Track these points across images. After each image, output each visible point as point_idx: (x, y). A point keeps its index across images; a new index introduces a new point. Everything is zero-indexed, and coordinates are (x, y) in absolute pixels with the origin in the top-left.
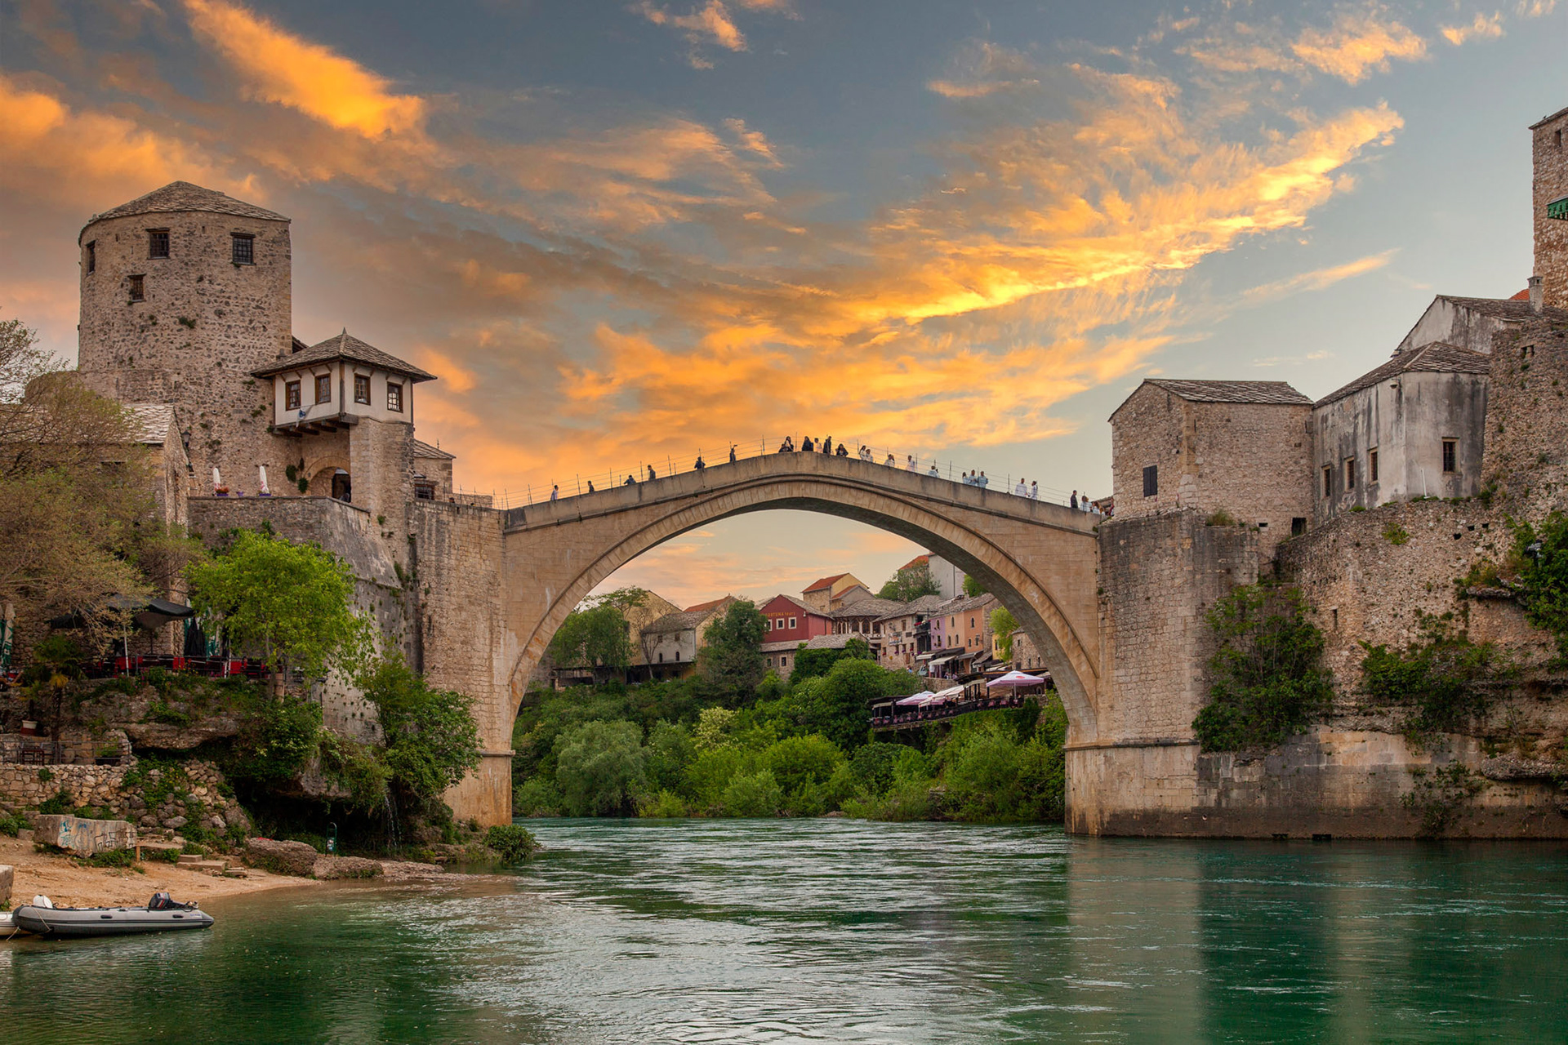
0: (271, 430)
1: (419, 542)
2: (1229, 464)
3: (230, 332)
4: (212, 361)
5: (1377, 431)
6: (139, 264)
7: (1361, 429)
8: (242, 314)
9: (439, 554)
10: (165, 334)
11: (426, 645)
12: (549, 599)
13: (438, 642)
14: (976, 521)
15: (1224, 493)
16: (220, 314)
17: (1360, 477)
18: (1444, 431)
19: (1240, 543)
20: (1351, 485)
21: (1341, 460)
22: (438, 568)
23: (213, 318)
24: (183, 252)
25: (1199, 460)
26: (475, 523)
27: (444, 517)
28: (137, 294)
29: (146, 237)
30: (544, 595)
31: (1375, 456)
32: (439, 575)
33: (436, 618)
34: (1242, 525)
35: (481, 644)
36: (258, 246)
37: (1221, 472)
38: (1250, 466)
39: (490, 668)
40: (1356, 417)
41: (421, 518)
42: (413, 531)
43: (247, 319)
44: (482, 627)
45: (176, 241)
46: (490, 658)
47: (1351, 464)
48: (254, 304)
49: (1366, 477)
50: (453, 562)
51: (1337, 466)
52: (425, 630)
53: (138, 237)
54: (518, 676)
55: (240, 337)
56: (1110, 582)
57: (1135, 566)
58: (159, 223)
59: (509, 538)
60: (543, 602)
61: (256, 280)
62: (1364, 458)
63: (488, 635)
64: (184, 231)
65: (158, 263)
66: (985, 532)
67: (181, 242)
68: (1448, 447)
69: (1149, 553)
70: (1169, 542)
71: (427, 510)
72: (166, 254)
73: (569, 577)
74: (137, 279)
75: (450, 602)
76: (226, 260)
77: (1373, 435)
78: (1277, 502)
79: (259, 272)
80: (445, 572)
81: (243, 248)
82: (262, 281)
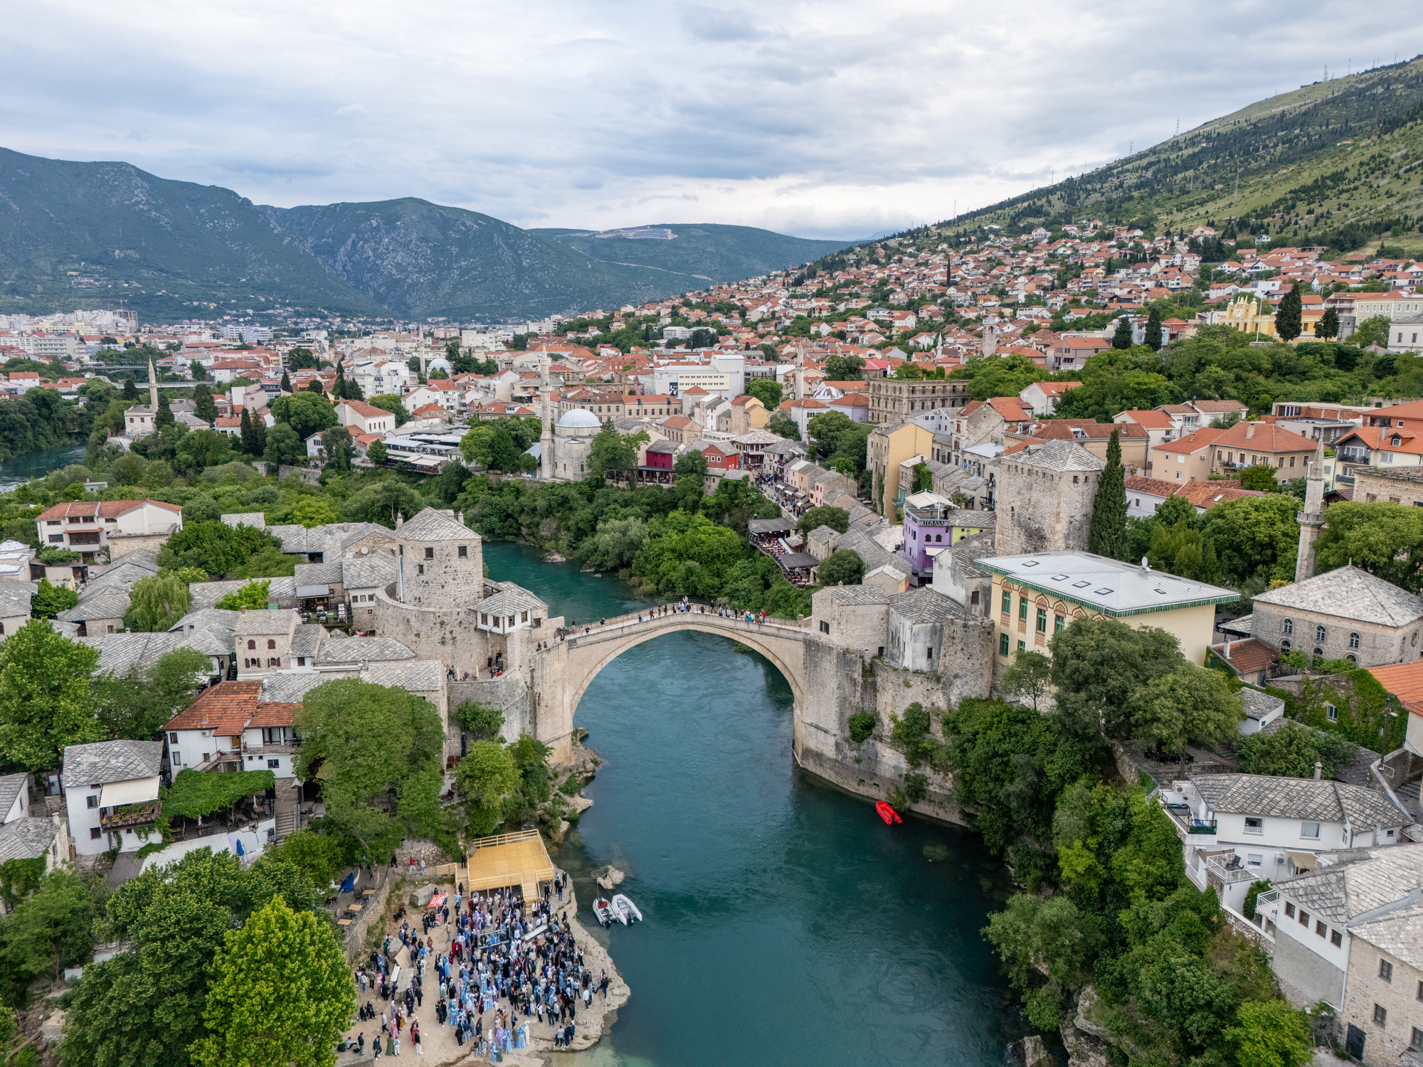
0: (476, 630)
1: (534, 671)
2: (854, 629)
3: (458, 586)
4: (452, 599)
5: (906, 636)
6: (421, 560)
7: (902, 630)
8: (463, 578)
9: (542, 671)
10: (433, 589)
11: (537, 708)
12: (586, 674)
13: (542, 704)
14: (756, 636)
15: (852, 639)
16: (454, 579)
17: (900, 647)
18: (928, 645)
19: (856, 662)
20: (897, 648)
21: (896, 634)
22: (542, 675)
23: (452, 582)
24: (439, 557)
25: (842, 628)
26: (556, 651)
27: (544, 656)
28: (421, 571)
29: (424, 550)
30: (584, 671)
31: (905, 644)
32: (543, 678)
33: (541, 695)
34: (858, 651)
36: (469, 550)
37: (850, 632)
38: (863, 629)
39: (563, 702)
40: (900, 623)
42: (532, 668)
43: (465, 579)
45: (436, 552)
46: (563, 698)
47: (898, 639)
48: (468, 573)
49: (901, 652)
50: (548, 671)
51: (894, 635)
52: (537, 702)
53: (421, 550)
54: (574, 701)
55: (462, 587)
56: (808, 661)
58: (429, 545)
59: (570, 651)
60: (584, 675)
61: (468, 563)
62: (902, 641)
63: (561, 692)
64: (439, 548)
65: (429, 561)
66: (760, 641)
67: (438, 553)
68: (930, 650)
69: (822, 657)
72: (432, 558)
73: (593, 666)
74: (421, 567)
75: (546, 687)
76: (457, 556)
77: (904, 636)
78: (873, 641)
79: (470, 560)
80: (545, 676)
81: (463, 551)
82: (471, 563)
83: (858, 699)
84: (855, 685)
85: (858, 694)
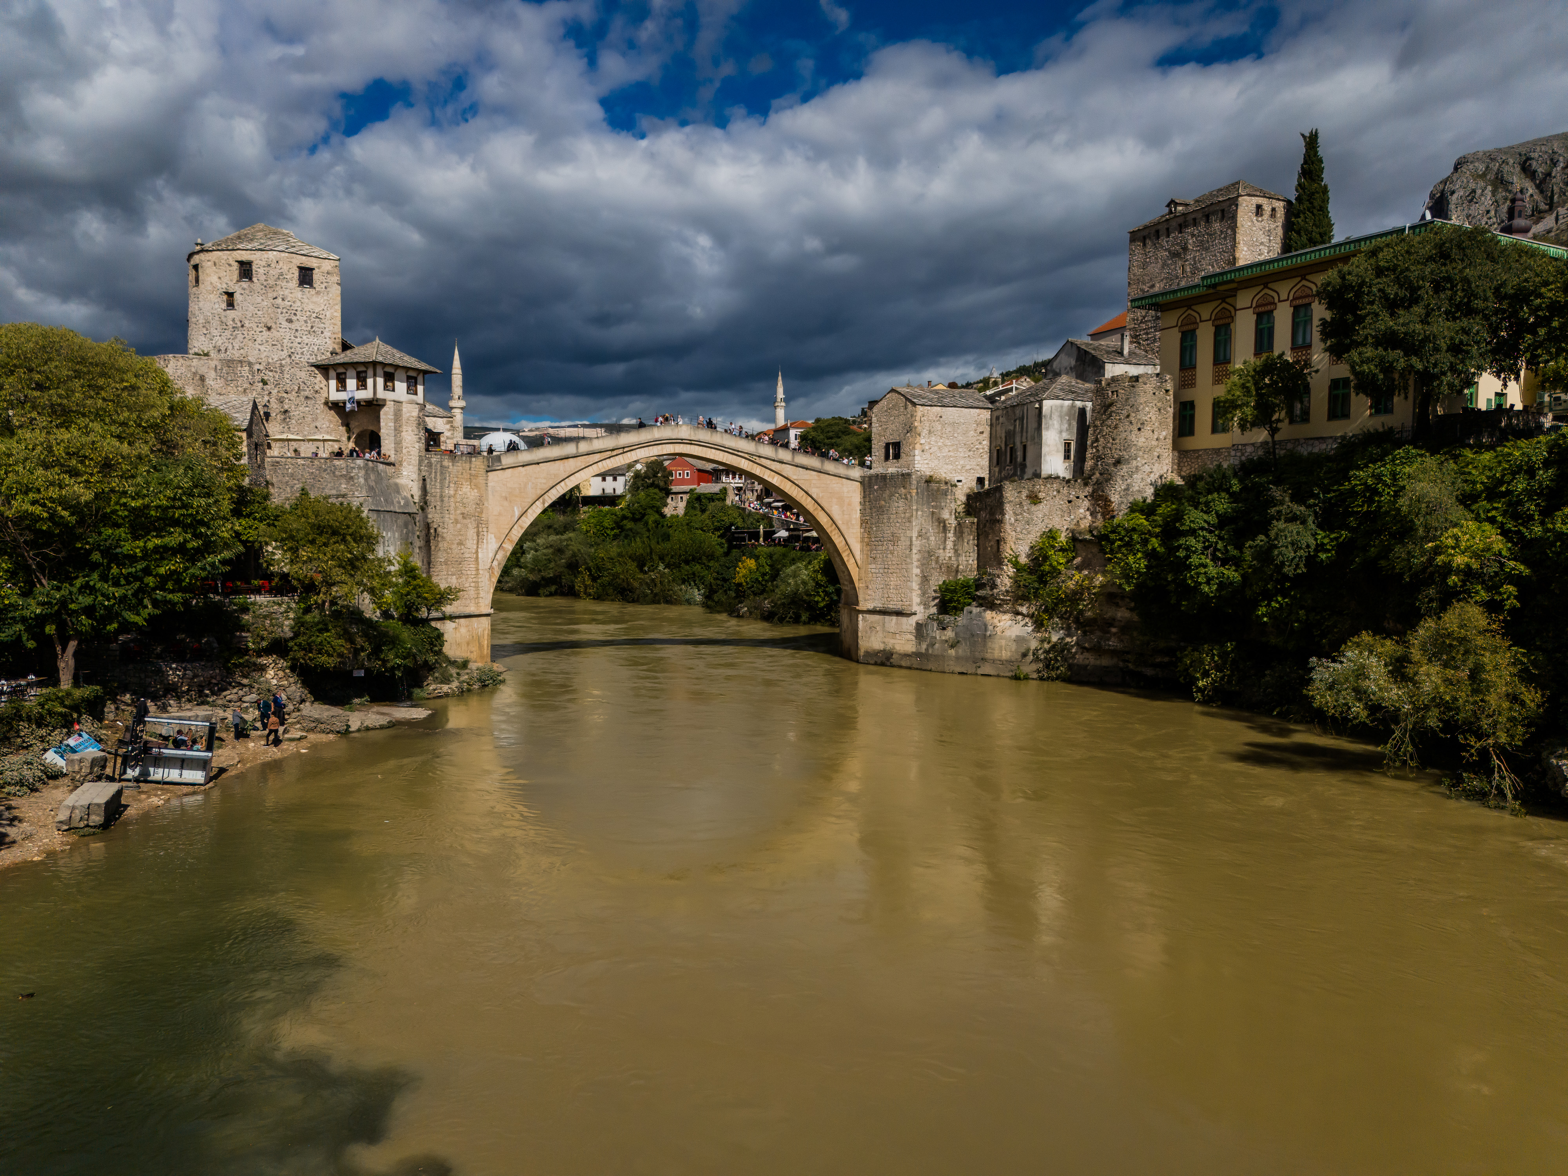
0: (326, 403)
1: (428, 481)
2: (940, 444)
3: (297, 334)
4: (285, 353)
5: (1027, 432)
6: (231, 284)
7: (1018, 428)
8: (306, 322)
9: (442, 488)
10: (251, 333)
11: (433, 548)
12: (517, 514)
13: (441, 545)
14: (788, 470)
15: (936, 462)
16: (290, 321)
17: (1016, 458)
18: (1065, 435)
19: (945, 493)
20: (1011, 462)
21: (1006, 445)
22: (441, 496)
23: (285, 324)
24: (263, 278)
25: (923, 441)
26: (467, 466)
27: (446, 463)
28: (231, 305)
29: (236, 266)
30: (513, 511)
31: (1025, 447)
32: (442, 501)
33: (439, 529)
34: (946, 483)
35: (471, 544)
36: (317, 276)
37: (934, 449)
38: (952, 445)
39: (477, 558)
40: (1015, 421)
41: (430, 465)
42: (424, 474)
43: (309, 325)
44: (471, 533)
45: (258, 270)
46: (477, 552)
47: (1011, 449)
48: (314, 315)
49: (1019, 459)
50: (452, 492)
51: (1003, 448)
52: (432, 538)
53: (230, 265)
54: (495, 563)
55: (304, 337)
56: (868, 511)
57: (883, 503)
58: (245, 256)
59: (489, 474)
60: (513, 516)
61: (315, 299)
62: (1019, 446)
63: (475, 538)
64: (263, 263)
65: (245, 284)
66: (793, 478)
67: (261, 271)
68: (1067, 445)
69: (891, 495)
70: (903, 491)
71: (433, 460)
72: (251, 279)
73: (531, 501)
74: (230, 295)
75: (449, 519)
76: (295, 282)
77: (1024, 434)
78: (968, 467)
79: (318, 293)
80: (446, 499)
81: (306, 276)
82: (320, 299)
83: (949, 553)
84: (945, 529)
85: (950, 544)
